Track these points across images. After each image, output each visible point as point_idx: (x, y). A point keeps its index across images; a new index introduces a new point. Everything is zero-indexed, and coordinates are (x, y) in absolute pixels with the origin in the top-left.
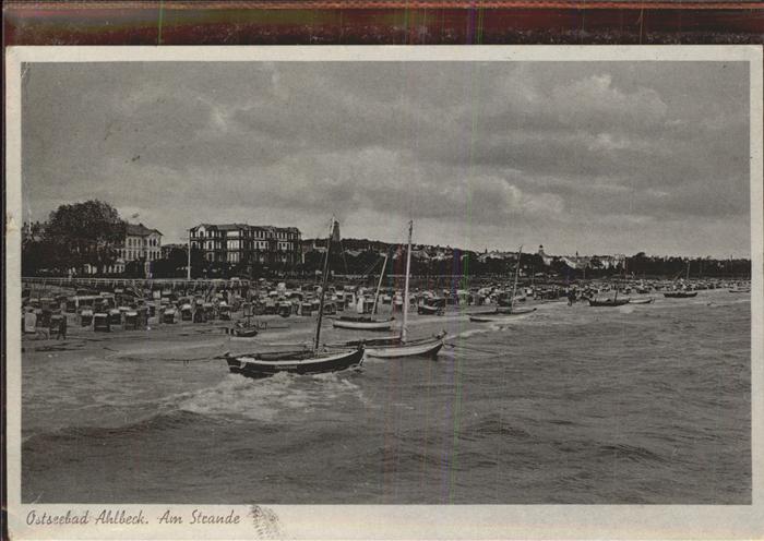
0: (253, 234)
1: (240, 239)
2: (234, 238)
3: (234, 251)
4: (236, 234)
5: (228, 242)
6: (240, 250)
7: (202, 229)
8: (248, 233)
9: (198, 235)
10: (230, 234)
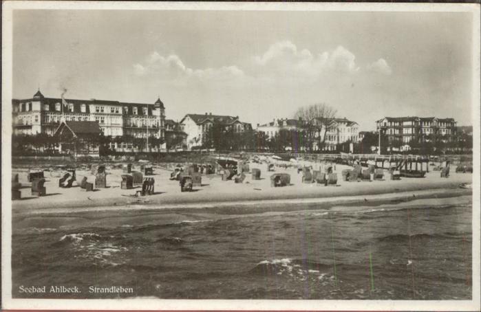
0: (421, 123)
1: (412, 127)
2: (408, 127)
3: (408, 135)
4: (409, 123)
5: (404, 129)
6: (412, 135)
7: (386, 121)
8: (418, 123)
9: (383, 124)
10: (405, 124)
